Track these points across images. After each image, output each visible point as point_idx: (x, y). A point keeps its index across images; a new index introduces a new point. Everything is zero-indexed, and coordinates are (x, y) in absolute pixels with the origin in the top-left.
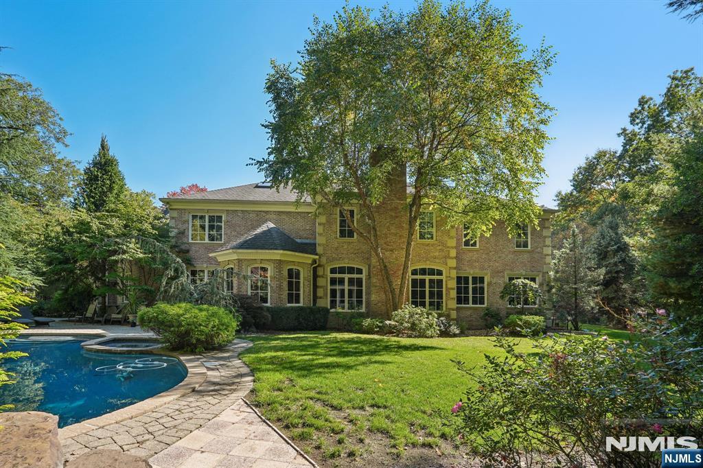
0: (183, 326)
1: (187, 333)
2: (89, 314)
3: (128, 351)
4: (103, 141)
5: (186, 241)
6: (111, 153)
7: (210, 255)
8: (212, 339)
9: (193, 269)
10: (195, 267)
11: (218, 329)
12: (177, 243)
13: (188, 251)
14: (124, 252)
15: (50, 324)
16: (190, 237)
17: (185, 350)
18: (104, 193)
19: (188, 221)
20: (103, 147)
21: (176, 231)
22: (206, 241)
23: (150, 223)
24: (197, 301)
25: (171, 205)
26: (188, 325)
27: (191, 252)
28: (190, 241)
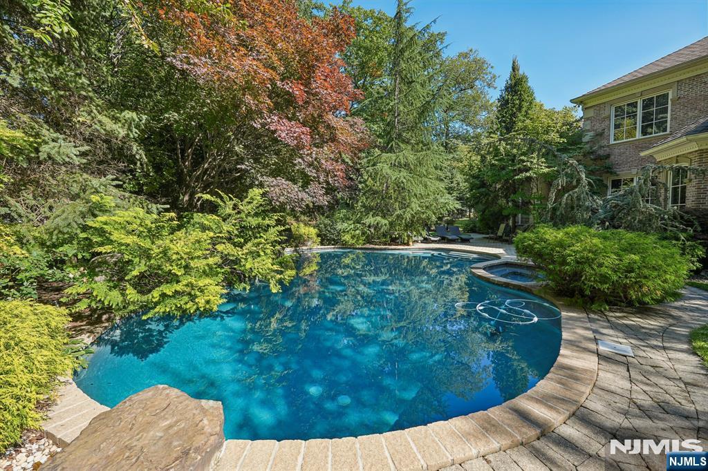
0: (568, 264)
1: (576, 275)
2: (500, 233)
3: (505, 283)
4: (514, 62)
5: (604, 142)
6: (521, 72)
7: (642, 154)
8: (625, 292)
9: (616, 178)
10: (617, 175)
11: (639, 276)
12: (591, 148)
13: (608, 156)
14: (527, 169)
15: (471, 241)
16: (612, 137)
17: (573, 300)
18: (514, 115)
19: (609, 117)
20: (514, 69)
21: (592, 134)
22: (637, 138)
23: (558, 132)
24: (603, 222)
25: (585, 104)
26: (578, 262)
27: (612, 157)
28: (612, 142)
